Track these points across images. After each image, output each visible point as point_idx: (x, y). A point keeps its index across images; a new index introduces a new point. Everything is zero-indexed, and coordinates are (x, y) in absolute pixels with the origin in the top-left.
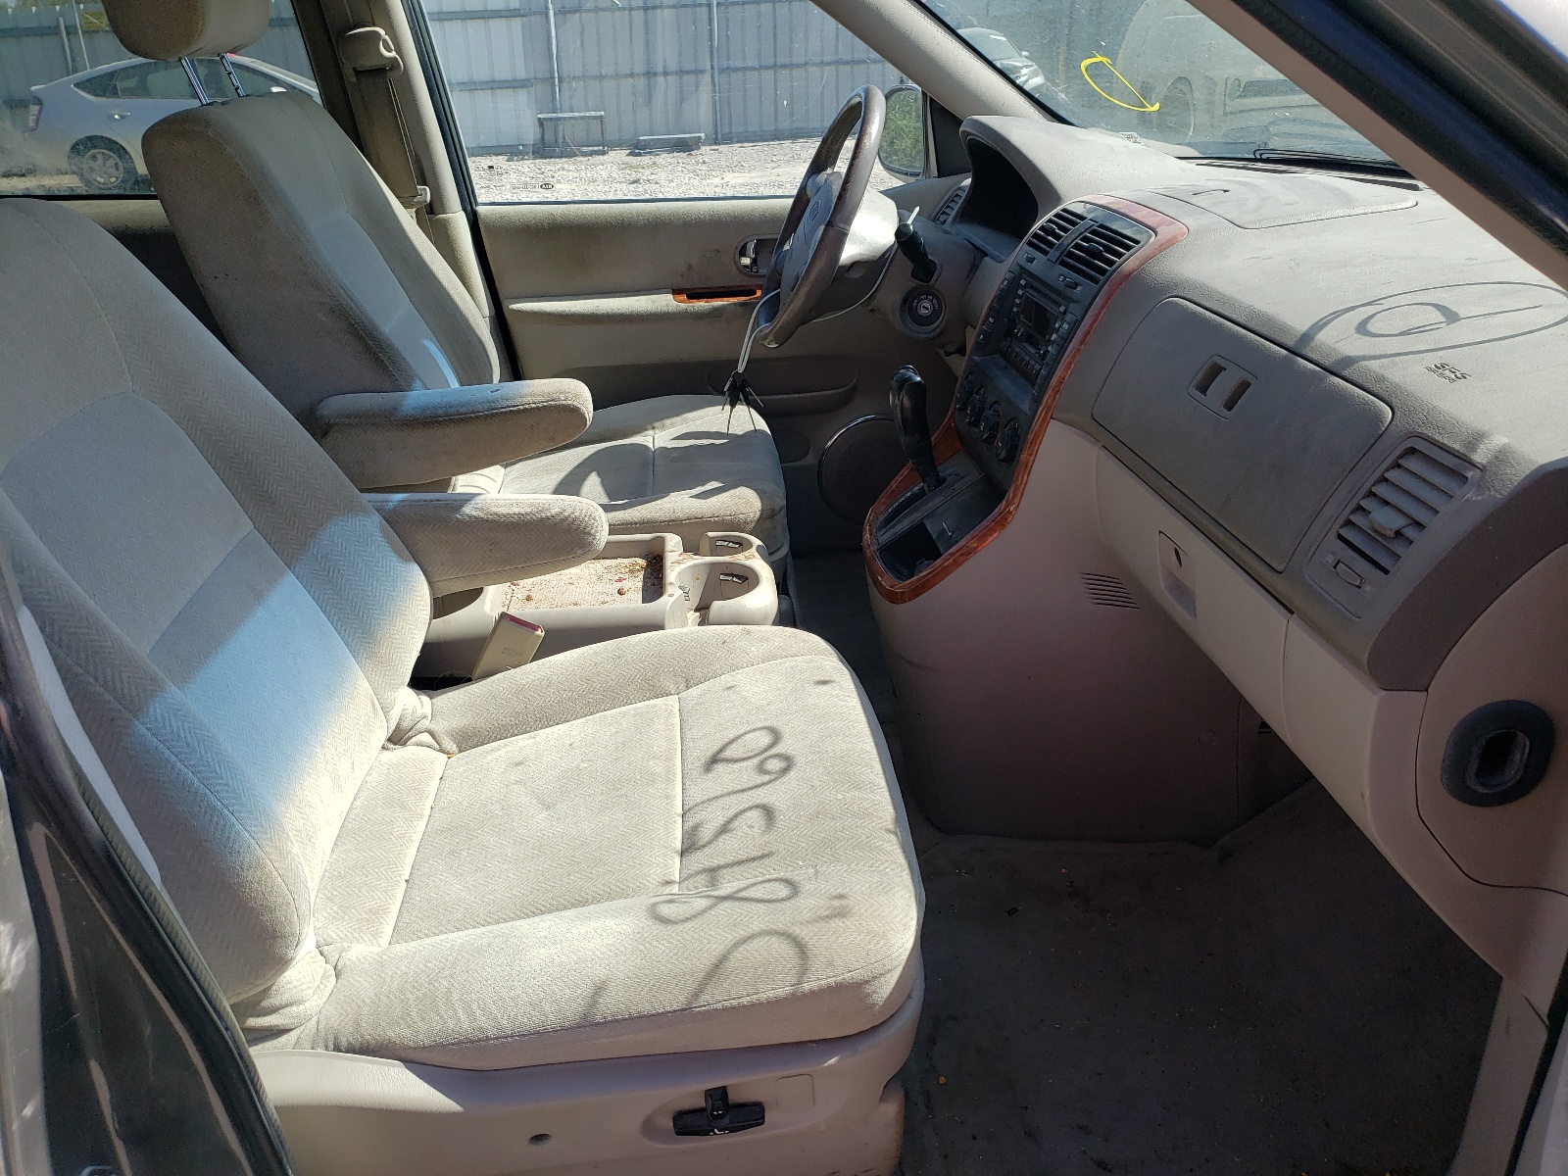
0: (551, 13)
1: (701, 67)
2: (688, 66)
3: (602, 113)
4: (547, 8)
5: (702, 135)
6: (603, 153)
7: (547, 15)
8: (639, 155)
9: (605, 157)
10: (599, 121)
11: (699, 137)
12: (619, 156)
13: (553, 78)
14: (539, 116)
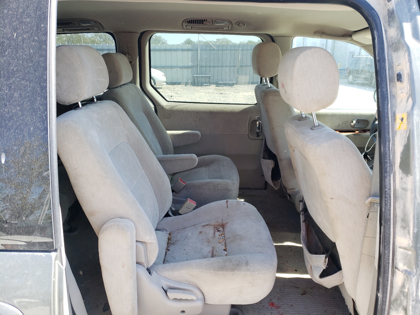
0: (199, 50)
1: (235, 65)
2: (232, 65)
3: (210, 76)
4: (198, 49)
5: (235, 82)
6: (210, 86)
7: (198, 51)
8: (219, 86)
9: (210, 87)
10: (209, 78)
11: (234, 83)
12: (213, 86)
13: (198, 66)
14: (194, 75)
